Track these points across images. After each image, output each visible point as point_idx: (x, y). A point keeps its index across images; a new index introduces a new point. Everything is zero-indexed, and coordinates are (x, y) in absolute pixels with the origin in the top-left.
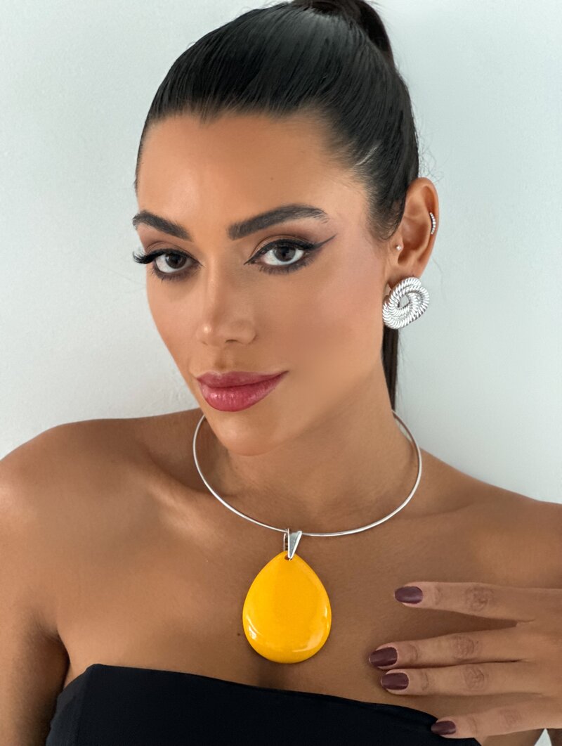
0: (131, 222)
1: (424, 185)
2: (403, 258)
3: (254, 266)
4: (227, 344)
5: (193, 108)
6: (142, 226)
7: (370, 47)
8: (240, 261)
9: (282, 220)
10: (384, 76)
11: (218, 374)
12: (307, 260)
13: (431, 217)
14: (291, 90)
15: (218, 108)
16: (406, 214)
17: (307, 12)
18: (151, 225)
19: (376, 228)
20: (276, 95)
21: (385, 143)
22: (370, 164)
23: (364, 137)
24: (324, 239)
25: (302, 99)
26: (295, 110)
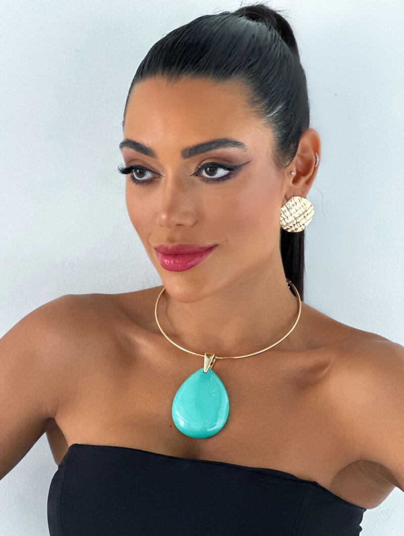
1: (312, 133)
2: (295, 181)
3: (197, 177)
4: (177, 227)
5: (163, 75)
6: (125, 149)
7: (281, 43)
8: (188, 173)
10: (289, 62)
11: (170, 246)
12: (232, 175)
13: (315, 155)
14: (228, 64)
15: (178, 75)
16: (299, 152)
17: (241, 18)
18: (132, 147)
19: (278, 159)
20: (217, 67)
21: (287, 104)
22: (277, 116)
23: (274, 99)
24: (243, 163)
25: (235, 71)
26: (229, 78)
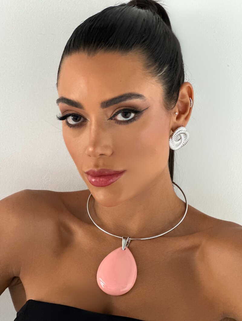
0: (56, 102)
1: (188, 85)
2: (178, 118)
3: (112, 121)
4: (100, 156)
5: (84, 49)
6: (60, 104)
7: (163, 23)
8: (105, 119)
9: (125, 100)
11: (96, 170)
12: (136, 118)
13: (190, 100)
14: (128, 41)
15: (96, 49)
16: (179, 98)
17: (134, 7)
18: (66, 103)
19: (167, 104)
20: (122, 44)
21: (171, 65)
22: (164, 75)
23: (161, 63)
24: (144, 109)
25: (134, 45)
26: (131, 50)
